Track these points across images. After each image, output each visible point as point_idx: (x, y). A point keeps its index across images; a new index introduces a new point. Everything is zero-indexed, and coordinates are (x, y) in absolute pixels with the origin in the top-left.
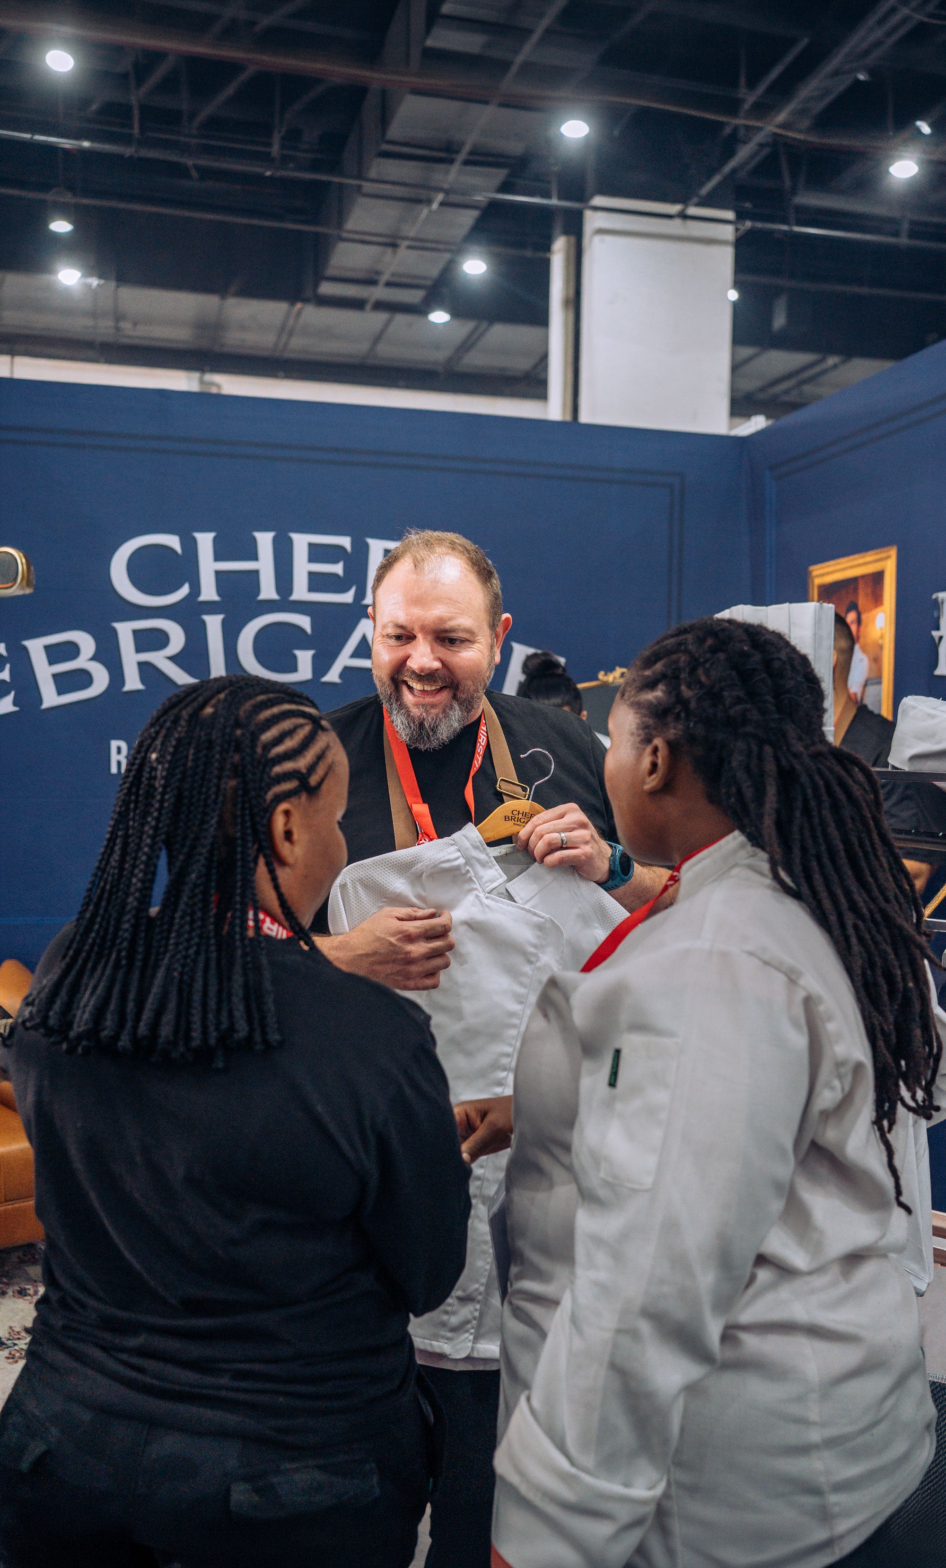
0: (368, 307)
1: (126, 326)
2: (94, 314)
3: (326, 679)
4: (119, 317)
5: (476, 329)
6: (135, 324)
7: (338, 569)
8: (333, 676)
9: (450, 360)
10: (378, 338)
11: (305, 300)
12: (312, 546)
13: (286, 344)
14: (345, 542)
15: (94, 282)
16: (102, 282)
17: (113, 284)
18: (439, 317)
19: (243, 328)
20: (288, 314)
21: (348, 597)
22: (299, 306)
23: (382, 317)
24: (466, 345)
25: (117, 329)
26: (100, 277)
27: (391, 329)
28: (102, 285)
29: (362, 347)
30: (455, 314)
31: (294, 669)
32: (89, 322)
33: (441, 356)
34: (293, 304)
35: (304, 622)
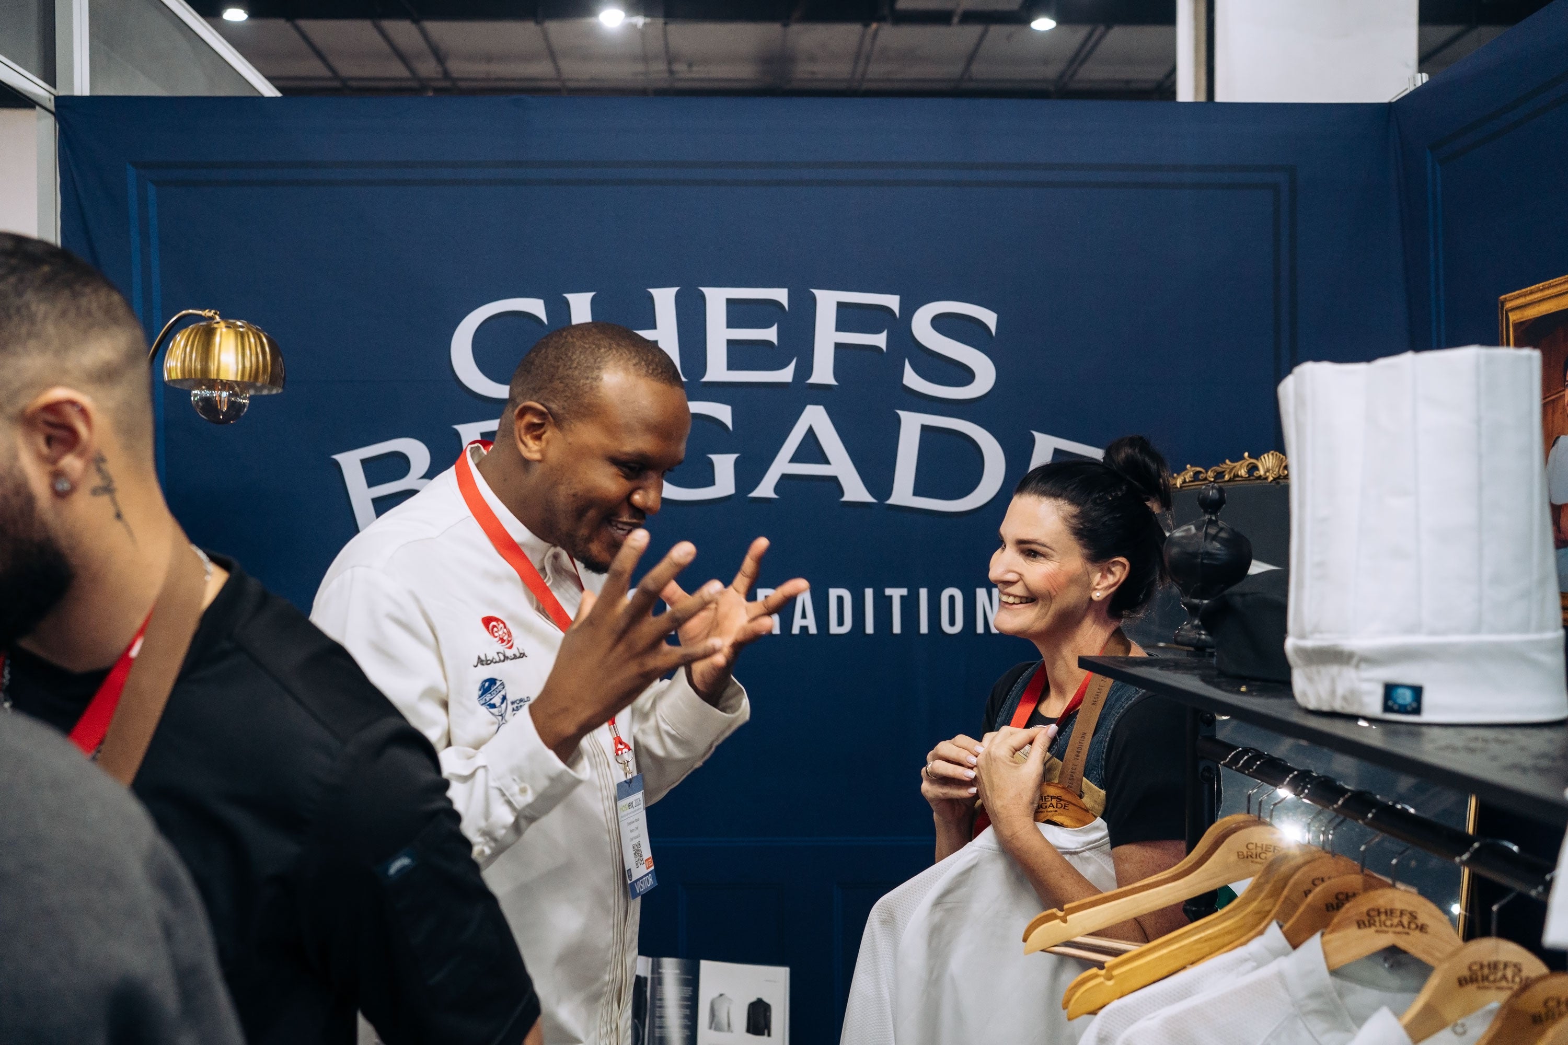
0: (956, 20)
1: (680, 67)
2: (645, 58)
3: (756, 493)
4: (671, 58)
5: (1090, 35)
6: (690, 65)
7: (770, 334)
8: (766, 489)
9: (1062, 75)
10: (971, 58)
11: (881, 19)
12: (731, 303)
13: (864, 73)
14: (781, 295)
15: (640, 21)
16: (648, 20)
17: (660, 22)
18: (1043, 24)
19: (812, 59)
20: (863, 36)
21: (786, 375)
22: (874, 26)
23: (972, 31)
24: (1080, 57)
25: (671, 72)
26: (646, 16)
27: (986, 44)
28: (649, 24)
29: (954, 70)
30: (1062, 19)
31: (709, 480)
32: (640, 67)
33: (1051, 72)
34: (867, 25)
35: (723, 413)
